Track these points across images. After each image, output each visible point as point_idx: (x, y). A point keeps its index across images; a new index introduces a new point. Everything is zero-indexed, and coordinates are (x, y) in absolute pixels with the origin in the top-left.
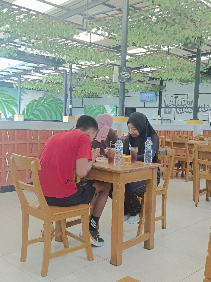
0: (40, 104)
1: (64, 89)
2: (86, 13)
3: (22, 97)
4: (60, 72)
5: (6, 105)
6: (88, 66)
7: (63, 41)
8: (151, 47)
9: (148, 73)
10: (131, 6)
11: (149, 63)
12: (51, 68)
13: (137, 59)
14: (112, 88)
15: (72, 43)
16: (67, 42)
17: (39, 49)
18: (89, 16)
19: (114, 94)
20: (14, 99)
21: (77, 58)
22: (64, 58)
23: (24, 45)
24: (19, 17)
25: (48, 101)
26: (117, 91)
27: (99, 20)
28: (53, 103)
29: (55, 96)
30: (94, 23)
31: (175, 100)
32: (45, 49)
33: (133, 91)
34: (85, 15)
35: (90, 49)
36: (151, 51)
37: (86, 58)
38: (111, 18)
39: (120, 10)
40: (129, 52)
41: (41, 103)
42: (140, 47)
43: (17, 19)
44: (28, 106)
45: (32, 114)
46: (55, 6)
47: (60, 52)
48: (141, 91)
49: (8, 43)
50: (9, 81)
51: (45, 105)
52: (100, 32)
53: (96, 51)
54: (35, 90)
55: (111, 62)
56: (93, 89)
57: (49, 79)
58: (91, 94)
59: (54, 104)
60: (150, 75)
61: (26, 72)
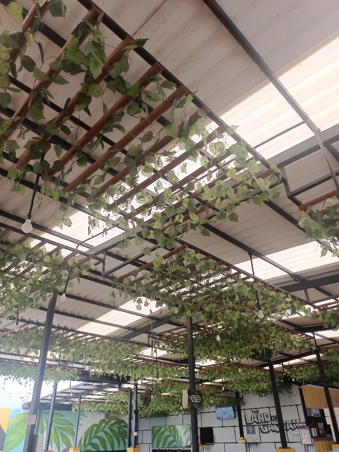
0: (101, 429)
4: (125, 390)
5: (61, 433)
12: (114, 386)
17: (103, 369)
20: (72, 424)
21: (142, 375)
25: (110, 424)
31: (257, 416)
35: (156, 366)
37: (152, 375)
41: (102, 427)
44: (86, 434)
45: (91, 444)
46: (121, 327)
48: (216, 406)
49: (71, 366)
51: (107, 430)
53: (163, 366)
57: (112, 398)
59: (117, 427)
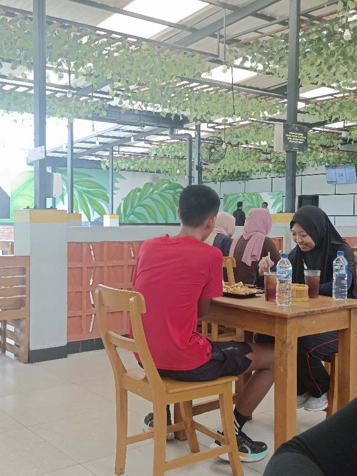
0: (146, 195)
1: (187, 168)
2: (222, 32)
3: (116, 185)
4: (180, 137)
5: (90, 200)
6: (230, 124)
7: (184, 85)
8: (344, 84)
9: (339, 132)
10: (303, 15)
11: (341, 114)
12: (163, 133)
13: (318, 108)
14: (273, 161)
15: (199, 88)
16: (191, 85)
17: (143, 101)
18: (227, 38)
19: (278, 172)
20: (104, 188)
21: (209, 113)
22: (187, 113)
23: (117, 95)
24: (108, 48)
25: (160, 189)
26: (283, 166)
27: (247, 44)
28: (168, 193)
29: (172, 181)
30: (238, 50)
32: (153, 101)
33: (313, 166)
34: (221, 37)
35: (231, 96)
36: (345, 91)
37: (225, 112)
38: (268, 38)
39: (284, 23)
40: (302, 95)
41: (148, 193)
42: (323, 85)
43: (104, 52)
44: (126, 200)
45: (133, 213)
46: (170, 25)
47: (180, 104)
48: (327, 164)
49: (91, 94)
50: (93, 158)
51: (155, 196)
52: (248, 64)
53: (243, 97)
54: (137, 171)
55: (270, 116)
56: (238, 166)
57: (161, 150)
58: (235, 174)
59: (171, 194)
60: (344, 134)
61: (123, 142)
